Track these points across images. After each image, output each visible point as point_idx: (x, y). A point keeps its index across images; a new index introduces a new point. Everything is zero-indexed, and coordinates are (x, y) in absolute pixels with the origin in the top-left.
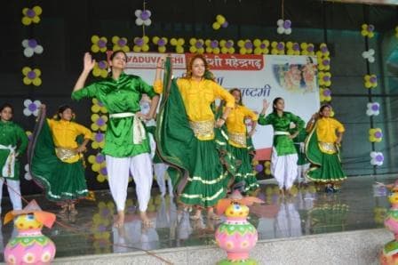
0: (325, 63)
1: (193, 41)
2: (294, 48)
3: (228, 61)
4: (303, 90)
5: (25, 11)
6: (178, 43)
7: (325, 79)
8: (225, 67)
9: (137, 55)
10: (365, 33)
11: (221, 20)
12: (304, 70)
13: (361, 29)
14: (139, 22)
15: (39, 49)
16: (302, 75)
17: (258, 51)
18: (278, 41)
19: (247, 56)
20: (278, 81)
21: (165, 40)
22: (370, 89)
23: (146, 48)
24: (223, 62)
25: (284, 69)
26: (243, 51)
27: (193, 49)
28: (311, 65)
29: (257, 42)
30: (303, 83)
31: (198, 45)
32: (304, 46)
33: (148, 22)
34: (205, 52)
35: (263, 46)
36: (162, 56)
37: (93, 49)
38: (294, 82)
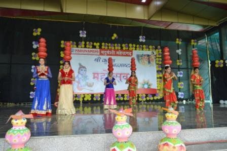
0: (159, 54)
1: (103, 44)
2: (146, 48)
3: (117, 53)
5: (34, 30)
6: (97, 44)
7: (159, 61)
8: (116, 55)
9: (80, 49)
10: (177, 42)
11: (115, 35)
12: (150, 57)
13: (176, 41)
14: (81, 36)
16: (149, 59)
17: (131, 49)
18: (139, 45)
19: (126, 50)
20: (139, 61)
21: (91, 43)
22: (179, 66)
23: (83, 46)
24: (116, 53)
26: (124, 48)
27: (103, 47)
28: (153, 55)
29: (130, 45)
30: (149, 62)
31: (105, 46)
32: (151, 47)
33: (85, 36)
34: (108, 49)
35: (132, 47)
36: (90, 49)
37: (62, 46)
38: (145, 62)
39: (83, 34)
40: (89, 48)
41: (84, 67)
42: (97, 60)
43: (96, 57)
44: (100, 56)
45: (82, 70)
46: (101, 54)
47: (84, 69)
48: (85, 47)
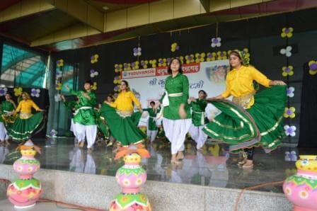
1: (160, 60)
5: (92, 57)
6: (153, 62)
9: (133, 71)
13: (281, 33)
14: (135, 54)
15: (96, 73)
17: (197, 60)
18: (211, 52)
19: (191, 64)
20: (209, 77)
21: (147, 62)
23: (137, 67)
25: (213, 70)
26: (188, 62)
27: (160, 65)
29: (197, 55)
33: (139, 54)
35: (200, 57)
37: (116, 71)
38: (220, 77)
39: (138, 52)
41: (138, 94)
42: (153, 83)
43: (152, 79)
44: (156, 77)
46: (157, 74)
47: (138, 96)
48: (140, 68)
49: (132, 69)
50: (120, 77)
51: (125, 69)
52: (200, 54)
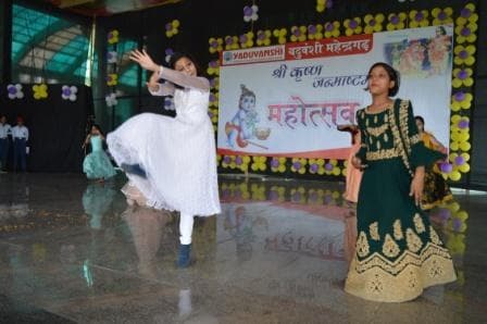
1: (294, 29)
3: (330, 47)
4: (426, 73)
5: (168, 25)
6: (281, 33)
8: (326, 53)
9: (243, 51)
12: (430, 46)
14: (246, 19)
16: (426, 52)
17: (368, 30)
19: (355, 37)
21: (269, 33)
23: (250, 43)
26: (349, 32)
27: (293, 38)
28: (443, 37)
29: (368, 18)
30: (426, 63)
32: (436, 12)
33: (255, 17)
34: (307, 40)
35: (372, 23)
36: (263, 49)
37: (212, 50)
39: (252, 15)
40: (263, 45)
41: (251, 94)
42: (279, 73)
43: (277, 66)
44: (288, 63)
45: (246, 101)
46: (289, 57)
47: (250, 98)
48: (255, 45)
49: (241, 48)
50: (218, 62)
51: (227, 47)
52: (374, 15)
